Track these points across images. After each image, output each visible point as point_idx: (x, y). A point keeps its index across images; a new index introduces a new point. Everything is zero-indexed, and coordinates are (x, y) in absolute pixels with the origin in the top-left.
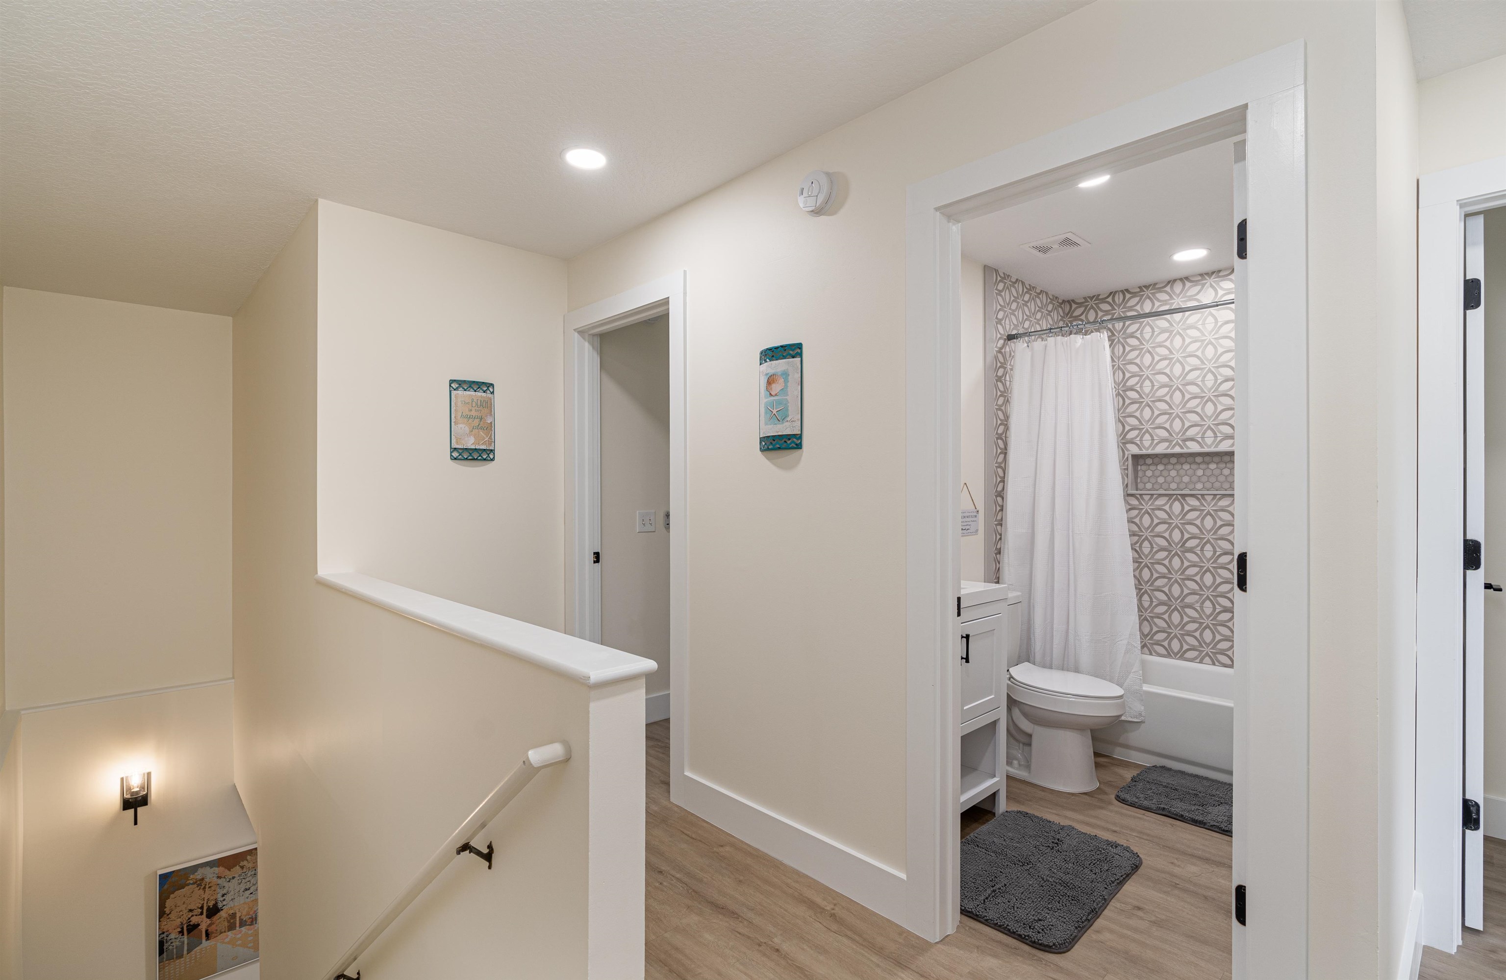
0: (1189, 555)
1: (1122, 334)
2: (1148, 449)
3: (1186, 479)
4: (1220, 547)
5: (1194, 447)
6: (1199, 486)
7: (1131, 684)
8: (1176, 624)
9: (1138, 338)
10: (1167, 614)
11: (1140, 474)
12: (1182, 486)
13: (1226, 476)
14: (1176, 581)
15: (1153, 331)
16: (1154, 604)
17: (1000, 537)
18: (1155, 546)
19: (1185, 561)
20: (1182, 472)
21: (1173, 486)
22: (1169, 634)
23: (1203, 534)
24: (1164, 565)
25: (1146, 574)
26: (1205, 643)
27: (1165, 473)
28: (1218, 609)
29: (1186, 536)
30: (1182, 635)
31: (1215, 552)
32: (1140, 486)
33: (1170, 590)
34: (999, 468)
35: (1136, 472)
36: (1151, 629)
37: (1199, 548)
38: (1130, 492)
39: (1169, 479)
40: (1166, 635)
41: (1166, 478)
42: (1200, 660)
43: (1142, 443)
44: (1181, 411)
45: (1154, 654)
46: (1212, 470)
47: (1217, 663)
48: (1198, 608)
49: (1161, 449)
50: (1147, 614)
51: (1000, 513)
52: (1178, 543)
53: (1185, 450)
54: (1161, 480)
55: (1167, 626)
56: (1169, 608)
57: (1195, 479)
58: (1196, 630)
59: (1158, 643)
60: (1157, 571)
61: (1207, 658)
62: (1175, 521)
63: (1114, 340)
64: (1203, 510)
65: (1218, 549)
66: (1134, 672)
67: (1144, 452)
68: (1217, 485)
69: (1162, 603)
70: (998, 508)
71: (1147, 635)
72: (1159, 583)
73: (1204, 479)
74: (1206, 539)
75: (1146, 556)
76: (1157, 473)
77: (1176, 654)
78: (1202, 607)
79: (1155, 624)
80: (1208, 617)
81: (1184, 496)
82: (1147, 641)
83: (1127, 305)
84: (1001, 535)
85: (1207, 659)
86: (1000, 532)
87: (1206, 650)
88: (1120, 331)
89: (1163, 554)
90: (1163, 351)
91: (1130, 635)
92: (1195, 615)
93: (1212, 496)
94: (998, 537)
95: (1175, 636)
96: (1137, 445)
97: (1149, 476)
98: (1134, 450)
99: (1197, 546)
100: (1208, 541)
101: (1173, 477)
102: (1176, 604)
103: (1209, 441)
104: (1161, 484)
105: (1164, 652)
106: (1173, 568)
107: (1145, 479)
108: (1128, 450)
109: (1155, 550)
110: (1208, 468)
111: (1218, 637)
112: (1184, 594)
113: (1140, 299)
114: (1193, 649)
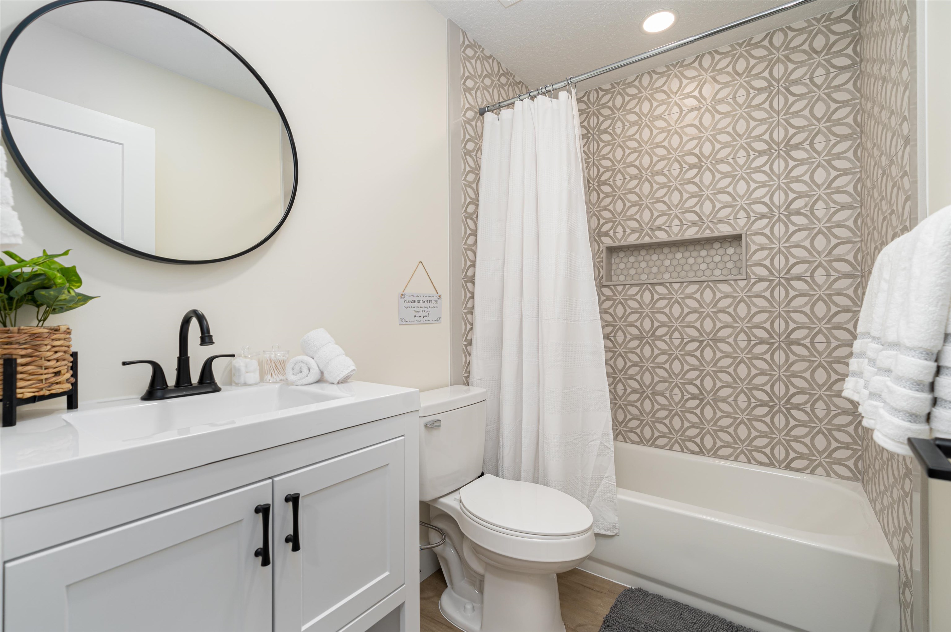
0: (659, 343)
1: (597, 131)
2: (620, 241)
3: (655, 270)
4: (687, 334)
5: (662, 236)
6: (667, 276)
7: (604, 491)
8: (648, 412)
9: (610, 134)
10: (640, 402)
11: (614, 267)
12: (652, 276)
13: (691, 265)
14: (647, 369)
15: (624, 126)
16: (628, 392)
17: (471, 327)
18: (628, 335)
19: (655, 349)
20: (651, 263)
21: (644, 277)
22: (642, 421)
23: (672, 322)
24: (637, 354)
25: (620, 363)
26: (675, 430)
27: (636, 265)
28: (686, 396)
29: (656, 324)
30: (653, 422)
31: (683, 339)
32: (614, 278)
33: (642, 378)
34: (468, 250)
35: (609, 264)
36: (626, 417)
37: (668, 336)
38: (605, 283)
39: (640, 270)
40: (639, 422)
41: (637, 269)
42: (670, 447)
43: (615, 235)
44: (649, 201)
45: (628, 441)
46: (678, 260)
47: (685, 450)
48: (668, 396)
49: (632, 239)
50: (621, 402)
51: (471, 301)
52: (649, 332)
53: (654, 240)
54: (632, 272)
55: (639, 414)
56: (641, 396)
57: (663, 269)
58: (666, 418)
59: (631, 430)
60: (630, 360)
61: (677, 445)
62: (646, 310)
63: (589, 137)
64: (671, 298)
65: (685, 337)
66: (608, 477)
67: (617, 244)
68: (683, 274)
69: (635, 391)
70: (469, 295)
71: (622, 422)
72: (632, 371)
73: (671, 269)
74: (675, 327)
75: (620, 346)
76: (629, 265)
77: (648, 441)
78: (671, 395)
79: (629, 412)
80: (677, 404)
81: (653, 284)
82: (621, 428)
83: (601, 103)
84: (471, 324)
85: (677, 447)
86: (471, 321)
87: (676, 437)
88: (595, 128)
89: (635, 343)
90: (632, 144)
91: (603, 434)
92: (665, 402)
93: (680, 284)
94: (469, 327)
95: (647, 423)
96: (611, 237)
97: (622, 268)
98: (608, 242)
99: (666, 334)
100: (676, 329)
101: (643, 269)
102: (647, 392)
103: (676, 229)
104: (633, 275)
105: (637, 439)
106: (644, 357)
107: (619, 272)
108: (603, 243)
109: (628, 339)
110: (674, 258)
111: (687, 424)
112: (655, 382)
113: (612, 96)
114: (664, 436)
